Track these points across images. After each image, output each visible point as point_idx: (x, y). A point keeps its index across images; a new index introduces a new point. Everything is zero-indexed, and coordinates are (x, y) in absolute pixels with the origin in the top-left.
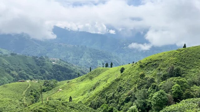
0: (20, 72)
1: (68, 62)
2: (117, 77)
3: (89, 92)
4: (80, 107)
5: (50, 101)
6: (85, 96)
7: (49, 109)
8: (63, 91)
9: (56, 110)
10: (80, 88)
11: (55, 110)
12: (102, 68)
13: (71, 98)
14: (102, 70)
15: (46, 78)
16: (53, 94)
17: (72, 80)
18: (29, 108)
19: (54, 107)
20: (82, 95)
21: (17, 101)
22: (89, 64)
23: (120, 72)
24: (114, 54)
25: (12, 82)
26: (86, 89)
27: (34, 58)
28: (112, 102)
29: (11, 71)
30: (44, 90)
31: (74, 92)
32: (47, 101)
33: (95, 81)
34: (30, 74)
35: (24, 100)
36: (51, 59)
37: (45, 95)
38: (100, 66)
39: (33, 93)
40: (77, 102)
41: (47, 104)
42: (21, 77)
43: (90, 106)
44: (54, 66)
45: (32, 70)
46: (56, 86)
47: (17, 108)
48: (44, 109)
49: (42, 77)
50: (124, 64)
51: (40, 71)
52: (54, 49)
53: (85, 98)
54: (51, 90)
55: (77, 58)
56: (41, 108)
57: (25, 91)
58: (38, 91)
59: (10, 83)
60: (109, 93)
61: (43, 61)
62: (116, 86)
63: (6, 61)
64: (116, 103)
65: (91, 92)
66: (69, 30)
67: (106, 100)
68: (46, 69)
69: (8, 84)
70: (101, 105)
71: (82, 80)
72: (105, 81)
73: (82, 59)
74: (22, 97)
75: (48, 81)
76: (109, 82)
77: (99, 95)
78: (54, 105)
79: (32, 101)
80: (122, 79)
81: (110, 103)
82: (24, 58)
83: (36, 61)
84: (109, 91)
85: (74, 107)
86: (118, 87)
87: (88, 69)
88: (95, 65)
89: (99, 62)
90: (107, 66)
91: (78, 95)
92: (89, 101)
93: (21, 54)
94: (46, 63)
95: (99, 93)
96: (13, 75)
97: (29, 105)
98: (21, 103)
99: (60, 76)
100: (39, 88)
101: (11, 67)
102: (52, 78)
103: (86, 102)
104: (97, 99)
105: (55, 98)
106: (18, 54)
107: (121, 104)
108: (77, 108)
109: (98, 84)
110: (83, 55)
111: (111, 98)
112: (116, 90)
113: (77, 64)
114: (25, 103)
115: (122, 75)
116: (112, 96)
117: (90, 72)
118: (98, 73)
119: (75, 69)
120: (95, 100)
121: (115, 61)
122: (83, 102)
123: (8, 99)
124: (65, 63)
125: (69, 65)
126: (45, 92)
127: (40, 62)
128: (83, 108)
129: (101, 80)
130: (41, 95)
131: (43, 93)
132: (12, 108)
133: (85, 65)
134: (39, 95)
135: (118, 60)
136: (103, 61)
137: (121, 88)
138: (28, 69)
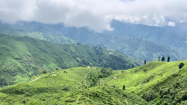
0: (83, 59)
1: (123, 53)
2: (175, 72)
3: (142, 84)
4: (133, 97)
5: (106, 87)
6: (138, 87)
7: (105, 93)
8: (117, 79)
9: (111, 95)
10: (133, 79)
11: (109, 95)
12: (157, 61)
13: (124, 87)
14: (157, 63)
15: (103, 66)
16: (108, 81)
17: (126, 70)
18: (88, 90)
19: (109, 93)
20: (135, 86)
21: (80, 83)
22: (144, 56)
23: (178, 67)
24: (172, 48)
25: (77, 66)
26: (139, 81)
27: (95, 48)
28: (166, 97)
29: (77, 57)
30: (101, 76)
31: (128, 81)
32: (103, 86)
33: (149, 73)
34: (90, 61)
35: (85, 82)
36: (108, 50)
37: (101, 81)
38: (156, 59)
39: (92, 77)
40: (130, 92)
41: (103, 89)
42: (83, 63)
43: (143, 97)
44: (111, 56)
45: (92, 58)
46: (111, 74)
47: (79, 88)
48: (100, 93)
49: (100, 65)
50: (184, 59)
51: (99, 59)
52: (112, 41)
53: (138, 89)
54: (107, 77)
55: (132, 50)
56: (98, 92)
57: (86, 76)
58: (96, 77)
59: (75, 67)
60: (164, 88)
61: (101, 51)
62: (172, 81)
63: (74, 49)
64: (171, 99)
65: (144, 84)
66: (126, 23)
67: (160, 94)
68: (104, 58)
69: (74, 68)
70: (154, 99)
71: (136, 72)
72: (160, 74)
73: (137, 51)
74: (83, 80)
75: (105, 68)
76: (165, 76)
77: (153, 89)
78: (109, 90)
79: (91, 84)
80: (180, 75)
81: (164, 98)
82: (86, 47)
83: (96, 50)
84: (163, 85)
85: (127, 96)
86: (174, 82)
87: (142, 61)
88: (151, 58)
89: (155, 55)
90: (163, 59)
91: (131, 85)
92: (142, 92)
93: (84, 44)
94: (104, 52)
95: (153, 86)
96: (77, 61)
97: (88, 88)
98: (82, 84)
99: (115, 66)
100: (98, 74)
101: (77, 54)
102: (108, 66)
103: (139, 93)
104: (150, 92)
105: (110, 85)
106: (82, 44)
107: (177, 101)
108: (130, 97)
109: (152, 77)
110: (138, 48)
111: (166, 93)
112: (172, 86)
113: (131, 55)
114: (85, 85)
115: (180, 71)
116: (167, 91)
117: (144, 65)
118: (154, 66)
119: (130, 60)
120: (148, 92)
121: (173, 55)
122: (136, 93)
123: (73, 80)
124: (120, 54)
125: (124, 56)
126: (102, 78)
127: (99, 52)
128: (135, 98)
129: (156, 73)
130: (98, 80)
131: (100, 78)
132: (76, 88)
133: (140, 58)
134: (97, 80)
135: (177, 55)
136: (159, 54)
137: (178, 84)
138: (89, 57)
